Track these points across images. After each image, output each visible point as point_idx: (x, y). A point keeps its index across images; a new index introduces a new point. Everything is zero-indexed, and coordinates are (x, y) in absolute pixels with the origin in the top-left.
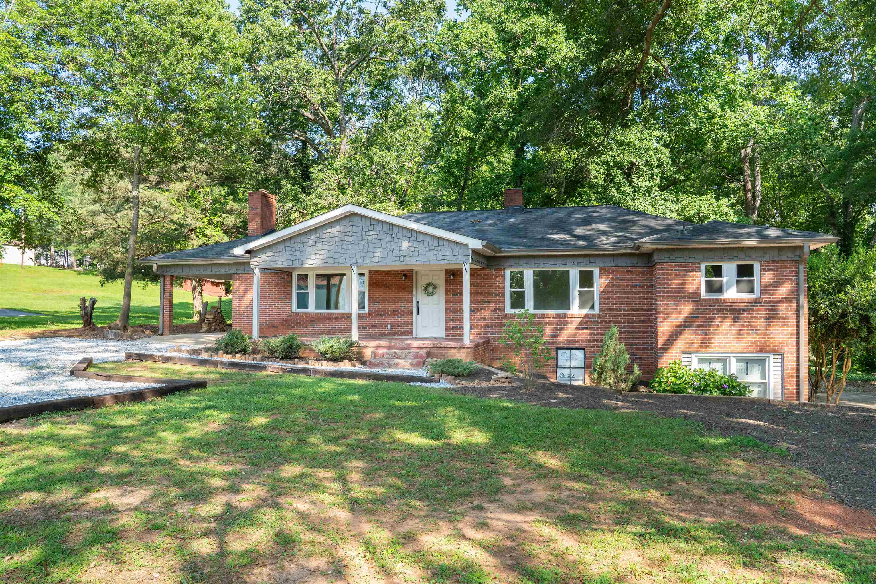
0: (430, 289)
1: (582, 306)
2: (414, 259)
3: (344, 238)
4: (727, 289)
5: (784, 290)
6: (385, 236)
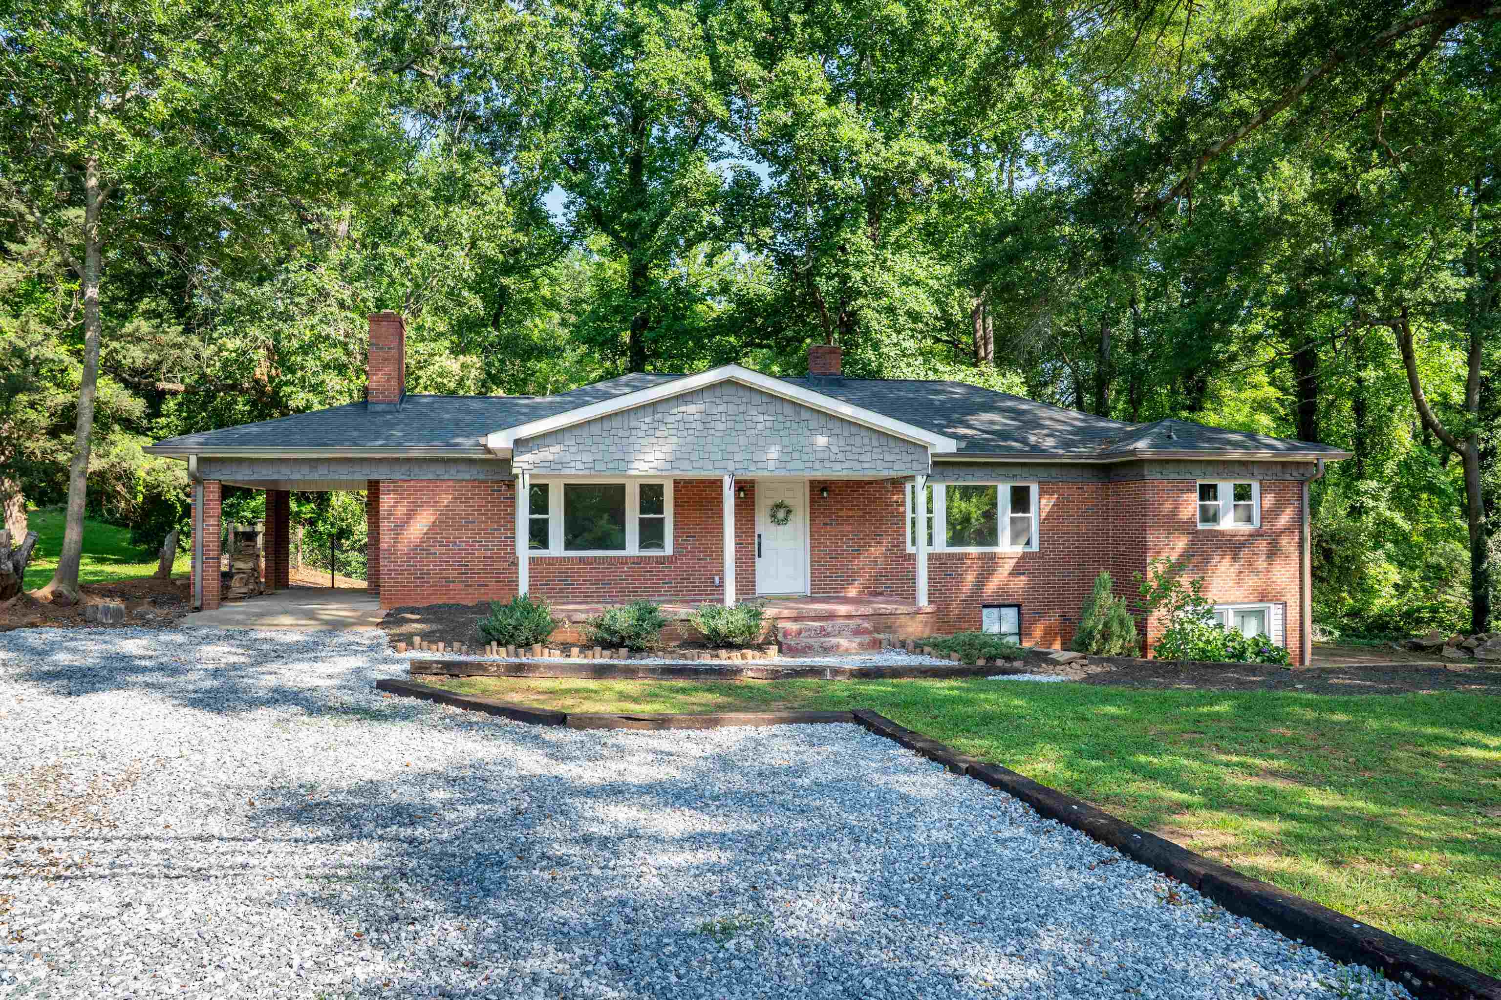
0: (781, 514)
1: (1014, 540)
2: (838, 467)
3: (712, 425)
4: (1225, 514)
5: (1285, 519)
6: (788, 424)
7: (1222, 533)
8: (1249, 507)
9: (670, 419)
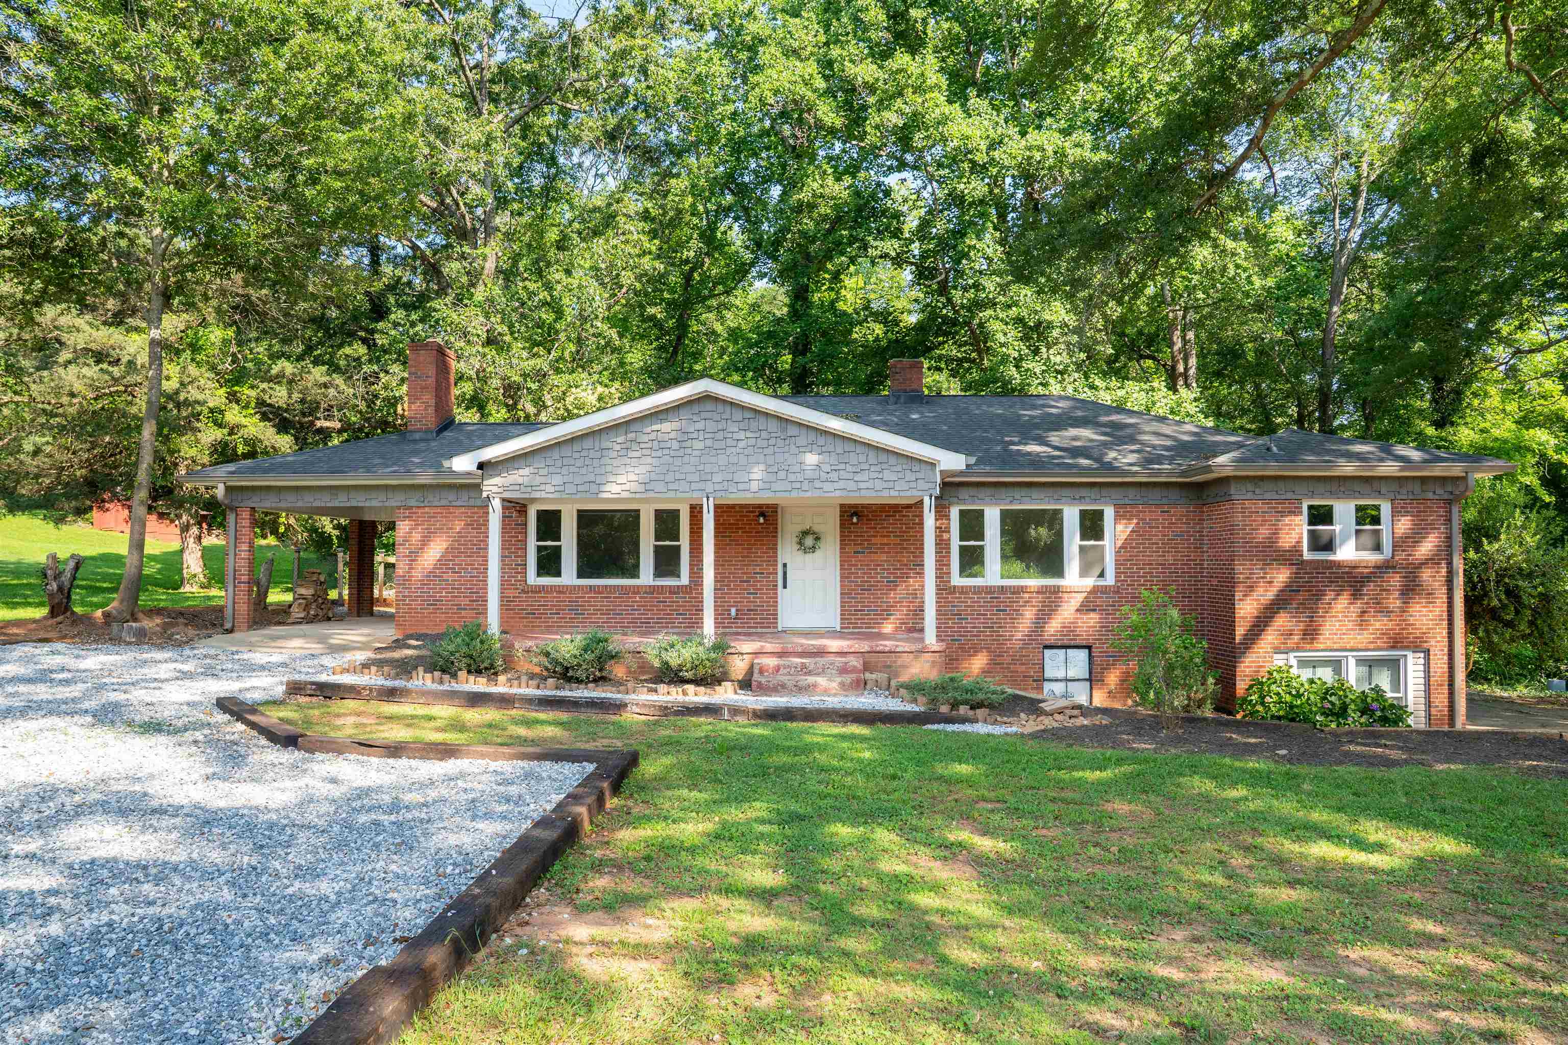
0: (809, 541)
1: (1084, 572)
2: (828, 487)
3: (689, 444)
4: (1343, 542)
5: (1427, 547)
6: (773, 441)
7: (1338, 565)
8: (1377, 533)
9: (645, 438)
